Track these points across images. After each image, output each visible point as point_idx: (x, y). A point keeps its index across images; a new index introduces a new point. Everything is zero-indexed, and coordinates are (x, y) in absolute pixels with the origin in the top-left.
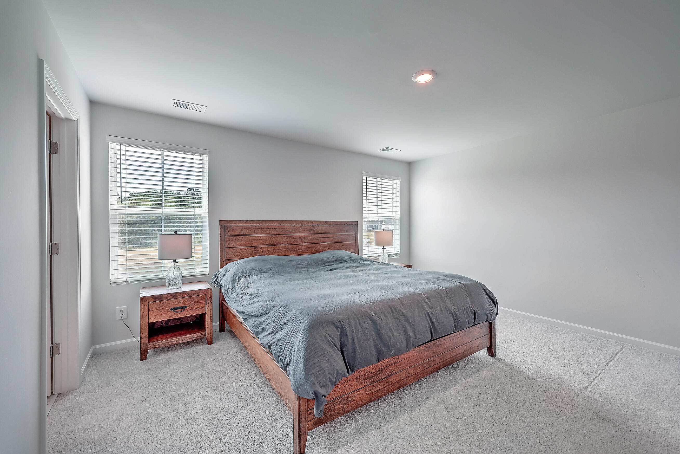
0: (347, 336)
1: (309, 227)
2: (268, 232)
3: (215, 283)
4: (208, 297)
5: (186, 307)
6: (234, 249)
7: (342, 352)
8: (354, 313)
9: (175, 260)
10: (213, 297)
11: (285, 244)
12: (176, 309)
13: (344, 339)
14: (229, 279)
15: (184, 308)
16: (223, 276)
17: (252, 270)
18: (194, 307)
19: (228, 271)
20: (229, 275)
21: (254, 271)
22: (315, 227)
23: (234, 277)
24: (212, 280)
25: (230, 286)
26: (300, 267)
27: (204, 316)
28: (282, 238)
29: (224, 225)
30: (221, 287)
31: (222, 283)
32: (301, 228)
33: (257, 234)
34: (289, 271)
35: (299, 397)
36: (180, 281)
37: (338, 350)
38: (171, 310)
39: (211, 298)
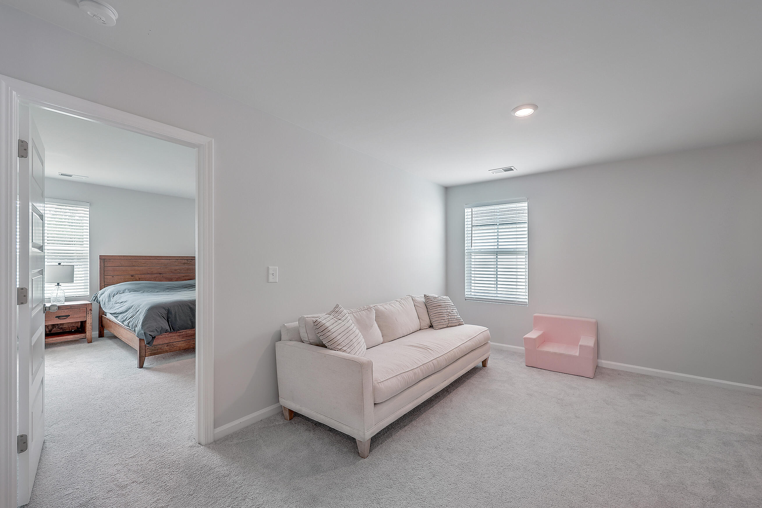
0: (171, 313)
1: (183, 261)
2: (145, 265)
3: (94, 300)
4: (88, 309)
5: (69, 316)
6: (113, 277)
7: (168, 321)
8: (178, 304)
9: (59, 283)
10: (92, 310)
11: (160, 274)
12: (59, 317)
13: (170, 315)
14: (106, 296)
15: (67, 316)
16: (101, 295)
17: (125, 290)
18: (76, 316)
19: (106, 291)
20: (106, 294)
21: (127, 290)
22: (189, 261)
23: (111, 294)
24: (92, 298)
25: (107, 300)
26: (168, 289)
27: (85, 324)
28: (158, 269)
29: (103, 259)
30: (100, 303)
31: (100, 299)
32: (175, 261)
33: (134, 266)
34: (157, 291)
35: (140, 339)
36: (63, 299)
37: (165, 319)
38: (56, 318)
39: (91, 310)
